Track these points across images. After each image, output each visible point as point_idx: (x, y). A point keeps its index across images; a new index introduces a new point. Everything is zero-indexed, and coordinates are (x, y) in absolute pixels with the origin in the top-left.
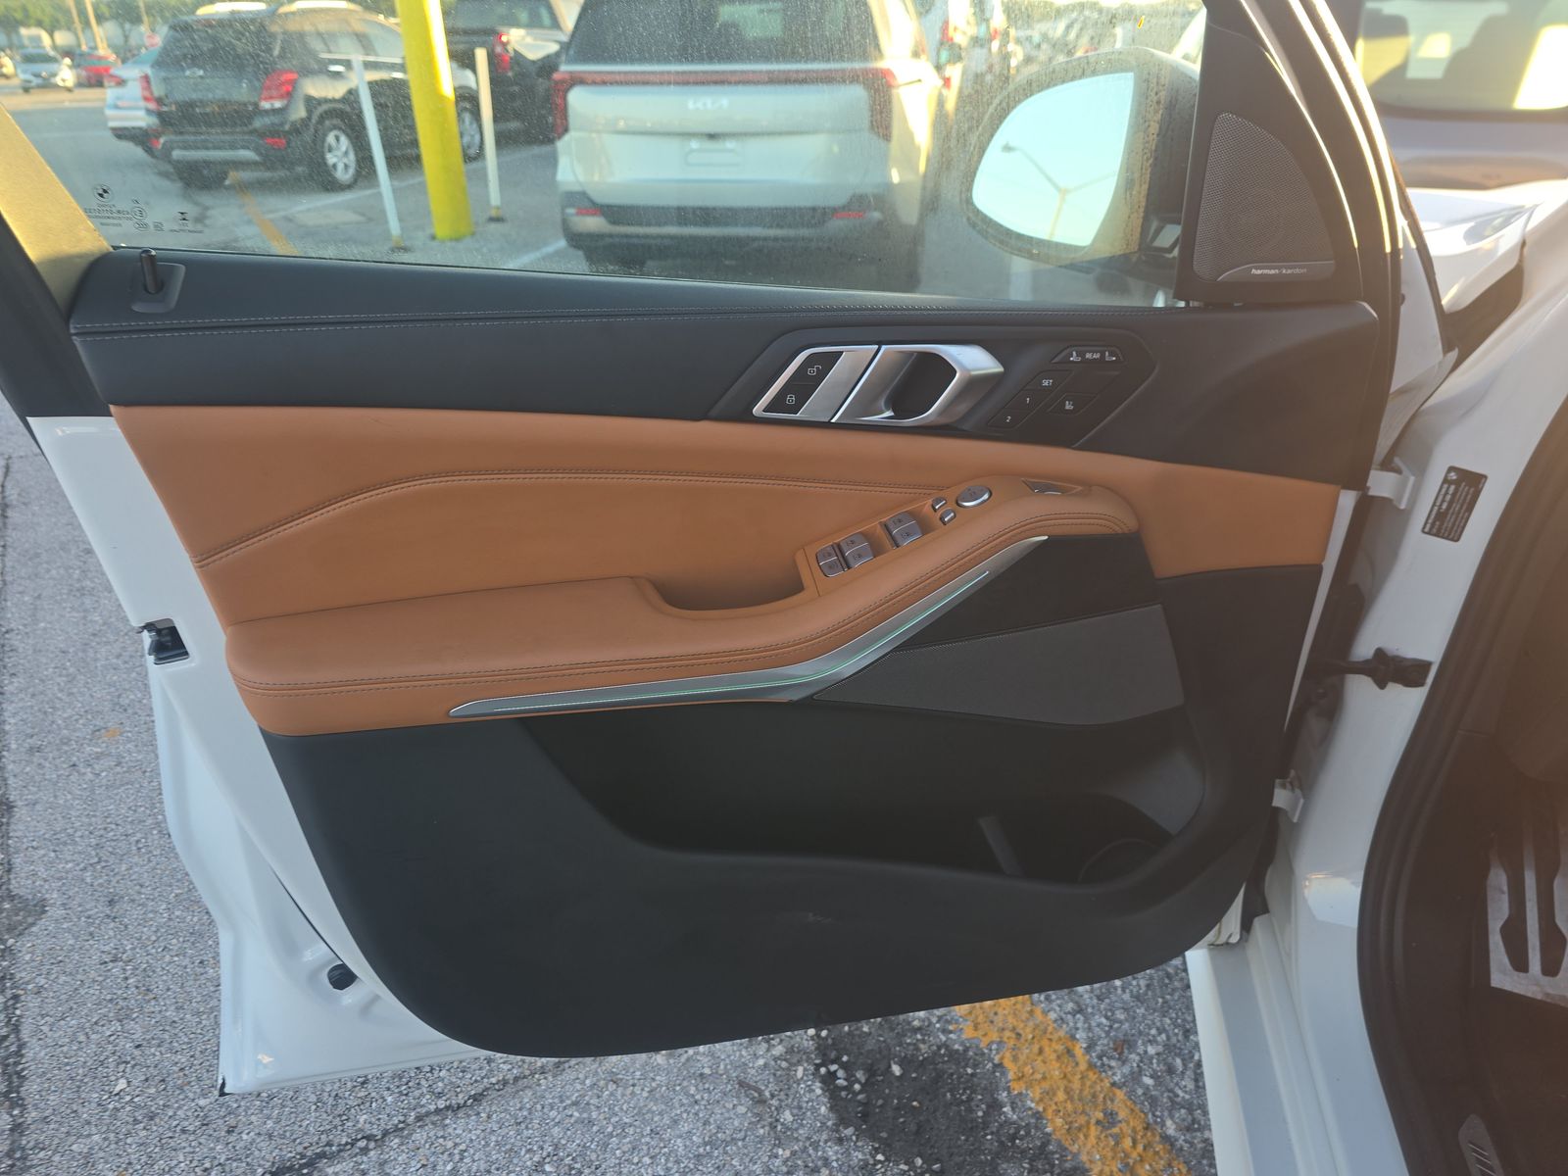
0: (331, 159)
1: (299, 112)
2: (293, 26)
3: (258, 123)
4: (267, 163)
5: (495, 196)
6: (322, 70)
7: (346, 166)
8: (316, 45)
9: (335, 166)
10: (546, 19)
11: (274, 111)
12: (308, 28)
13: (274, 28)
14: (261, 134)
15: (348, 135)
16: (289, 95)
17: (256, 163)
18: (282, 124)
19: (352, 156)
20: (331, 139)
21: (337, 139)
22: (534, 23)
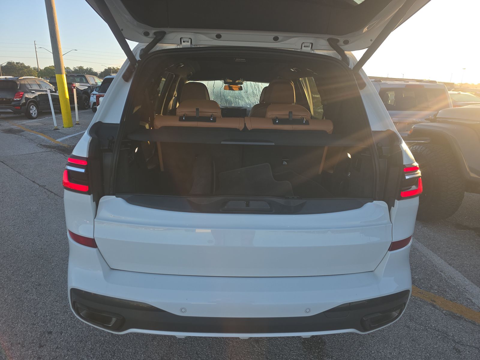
0: (31, 112)
1: (24, 101)
2: (22, 82)
3: (13, 103)
4: (14, 113)
5: (77, 119)
6: (30, 91)
7: (35, 114)
8: (29, 86)
9: (32, 113)
10: (85, 81)
11: (17, 101)
12: (26, 83)
13: (18, 83)
14: (14, 106)
15: (35, 106)
16: (22, 97)
17: (12, 112)
18: (20, 104)
19: (36, 111)
20: (31, 107)
21: (33, 108)
22: (81, 82)
